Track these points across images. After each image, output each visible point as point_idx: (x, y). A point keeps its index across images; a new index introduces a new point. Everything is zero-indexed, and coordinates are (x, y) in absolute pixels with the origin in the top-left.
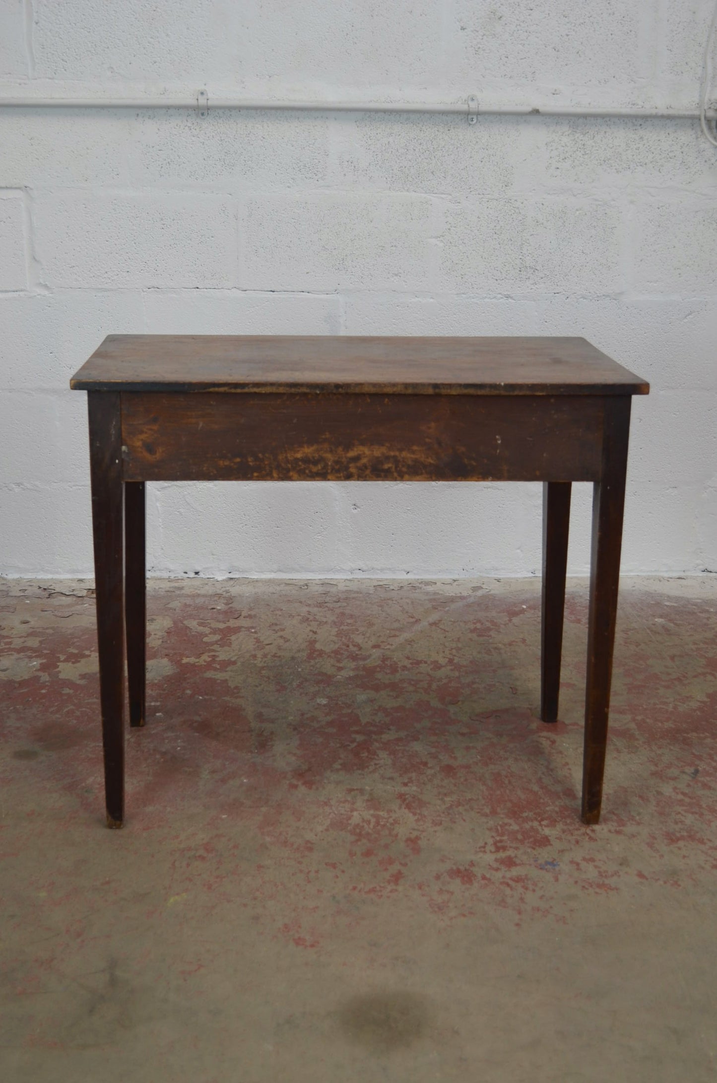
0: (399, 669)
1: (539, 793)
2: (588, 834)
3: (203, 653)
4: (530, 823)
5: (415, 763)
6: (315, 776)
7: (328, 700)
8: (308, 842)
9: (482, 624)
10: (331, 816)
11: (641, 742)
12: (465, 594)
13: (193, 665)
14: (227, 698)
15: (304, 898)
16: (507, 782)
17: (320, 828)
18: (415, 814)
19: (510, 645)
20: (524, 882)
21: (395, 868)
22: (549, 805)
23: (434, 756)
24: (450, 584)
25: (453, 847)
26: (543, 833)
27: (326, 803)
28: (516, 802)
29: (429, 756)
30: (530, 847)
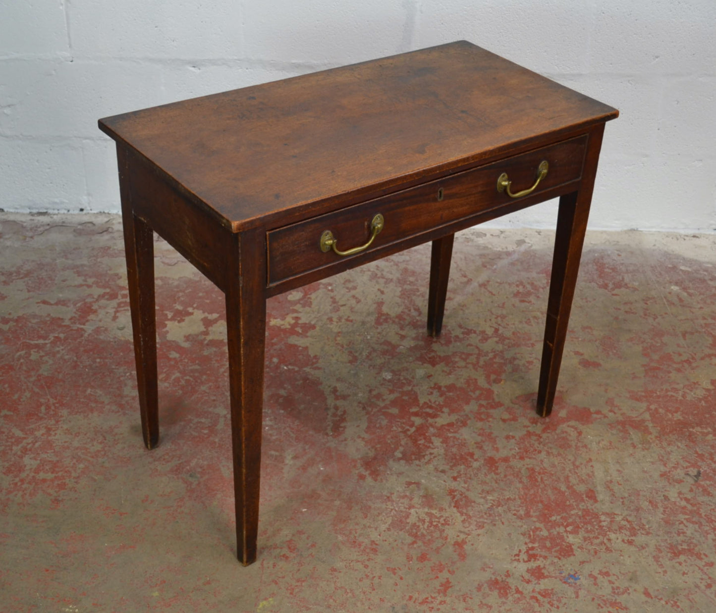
0: (452, 340)
1: (566, 494)
2: (605, 544)
3: (287, 314)
4: (557, 529)
6: (380, 466)
7: (391, 374)
8: (373, 542)
9: (524, 287)
10: (392, 514)
11: (653, 437)
12: (510, 249)
13: (279, 328)
14: (307, 369)
15: (369, 608)
16: (539, 480)
17: (383, 527)
18: (462, 514)
20: (550, 598)
21: (445, 575)
22: (574, 509)
23: (480, 446)
24: (498, 236)
25: (492, 554)
26: (567, 541)
27: (388, 497)
28: (546, 503)
29: (475, 445)
30: (556, 557)
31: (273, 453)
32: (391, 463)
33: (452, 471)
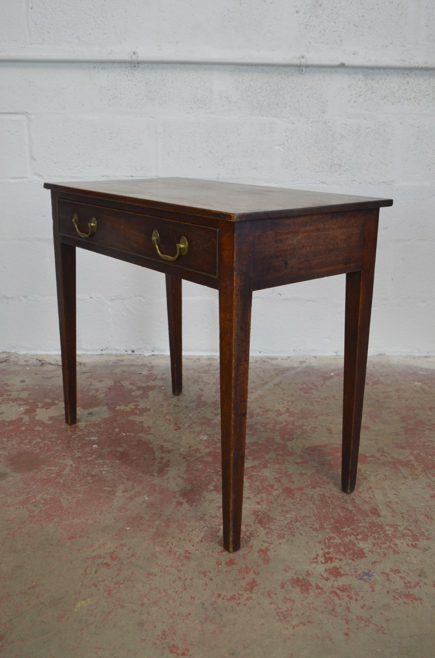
0: (255, 415)
1: (353, 511)
2: (392, 548)
3: (130, 403)
4: (349, 537)
5: (265, 486)
6: (195, 495)
7: (207, 437)
8: (187, 551)
9: (307, 385)
10: (204, 530)
11: (419, 471)
12: (295, 365)
13: (123, 411)
14: (141, 435)
15: (180, 605)
16: (330, 502)
17: (196, 540)
18: (265, 528)
19: (325, 399)
20: (348, 592)
21: (251, 576)
22: (362, 522)
23: (278, 480)
24: (286, 359)
25: (293, 558)
26: (359, 546)
27: (201, 518)
28: (337, 518)
29: (275, 480)
30: (350, 559)
31: (107, 488)
32: (205, 493)
33: (255, 498)
